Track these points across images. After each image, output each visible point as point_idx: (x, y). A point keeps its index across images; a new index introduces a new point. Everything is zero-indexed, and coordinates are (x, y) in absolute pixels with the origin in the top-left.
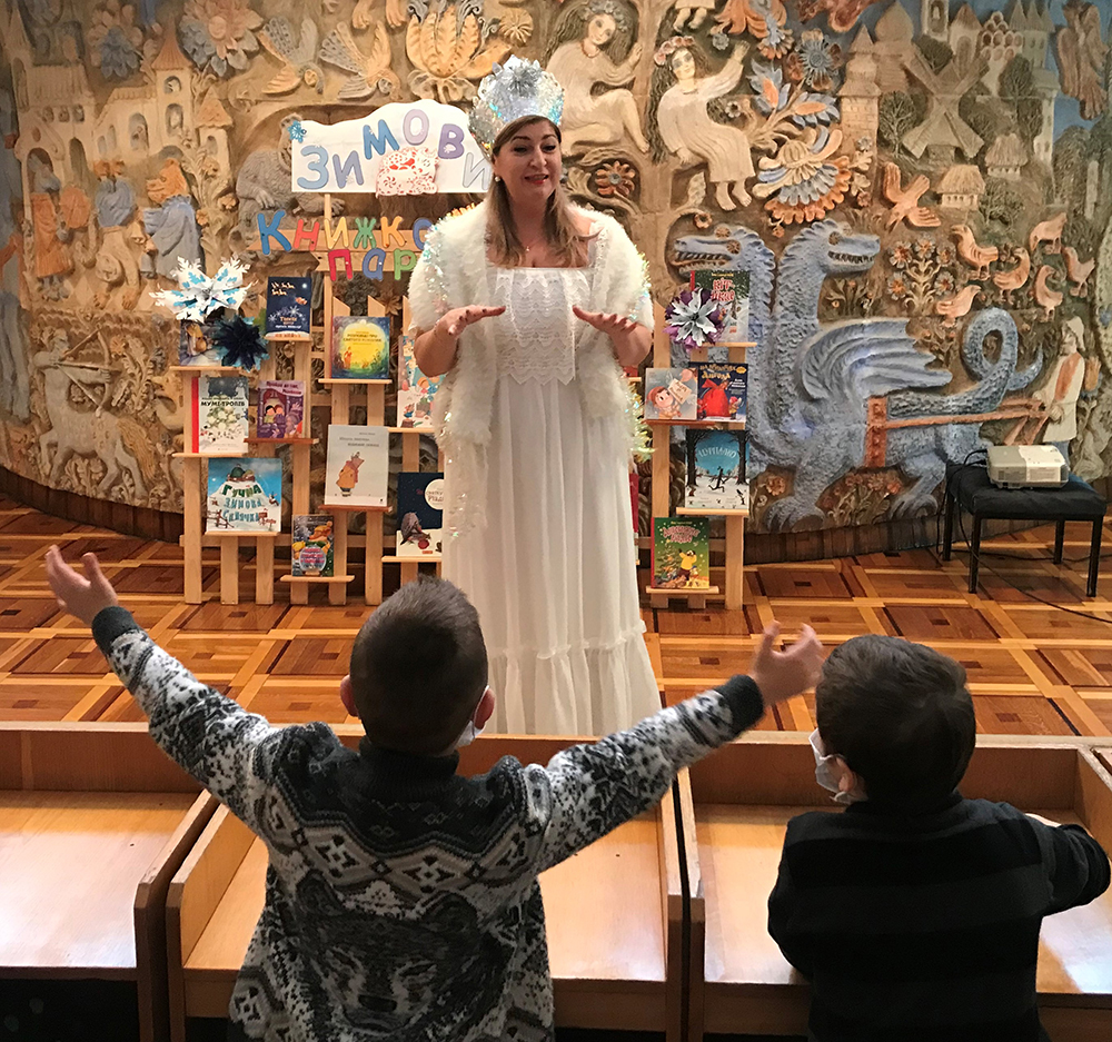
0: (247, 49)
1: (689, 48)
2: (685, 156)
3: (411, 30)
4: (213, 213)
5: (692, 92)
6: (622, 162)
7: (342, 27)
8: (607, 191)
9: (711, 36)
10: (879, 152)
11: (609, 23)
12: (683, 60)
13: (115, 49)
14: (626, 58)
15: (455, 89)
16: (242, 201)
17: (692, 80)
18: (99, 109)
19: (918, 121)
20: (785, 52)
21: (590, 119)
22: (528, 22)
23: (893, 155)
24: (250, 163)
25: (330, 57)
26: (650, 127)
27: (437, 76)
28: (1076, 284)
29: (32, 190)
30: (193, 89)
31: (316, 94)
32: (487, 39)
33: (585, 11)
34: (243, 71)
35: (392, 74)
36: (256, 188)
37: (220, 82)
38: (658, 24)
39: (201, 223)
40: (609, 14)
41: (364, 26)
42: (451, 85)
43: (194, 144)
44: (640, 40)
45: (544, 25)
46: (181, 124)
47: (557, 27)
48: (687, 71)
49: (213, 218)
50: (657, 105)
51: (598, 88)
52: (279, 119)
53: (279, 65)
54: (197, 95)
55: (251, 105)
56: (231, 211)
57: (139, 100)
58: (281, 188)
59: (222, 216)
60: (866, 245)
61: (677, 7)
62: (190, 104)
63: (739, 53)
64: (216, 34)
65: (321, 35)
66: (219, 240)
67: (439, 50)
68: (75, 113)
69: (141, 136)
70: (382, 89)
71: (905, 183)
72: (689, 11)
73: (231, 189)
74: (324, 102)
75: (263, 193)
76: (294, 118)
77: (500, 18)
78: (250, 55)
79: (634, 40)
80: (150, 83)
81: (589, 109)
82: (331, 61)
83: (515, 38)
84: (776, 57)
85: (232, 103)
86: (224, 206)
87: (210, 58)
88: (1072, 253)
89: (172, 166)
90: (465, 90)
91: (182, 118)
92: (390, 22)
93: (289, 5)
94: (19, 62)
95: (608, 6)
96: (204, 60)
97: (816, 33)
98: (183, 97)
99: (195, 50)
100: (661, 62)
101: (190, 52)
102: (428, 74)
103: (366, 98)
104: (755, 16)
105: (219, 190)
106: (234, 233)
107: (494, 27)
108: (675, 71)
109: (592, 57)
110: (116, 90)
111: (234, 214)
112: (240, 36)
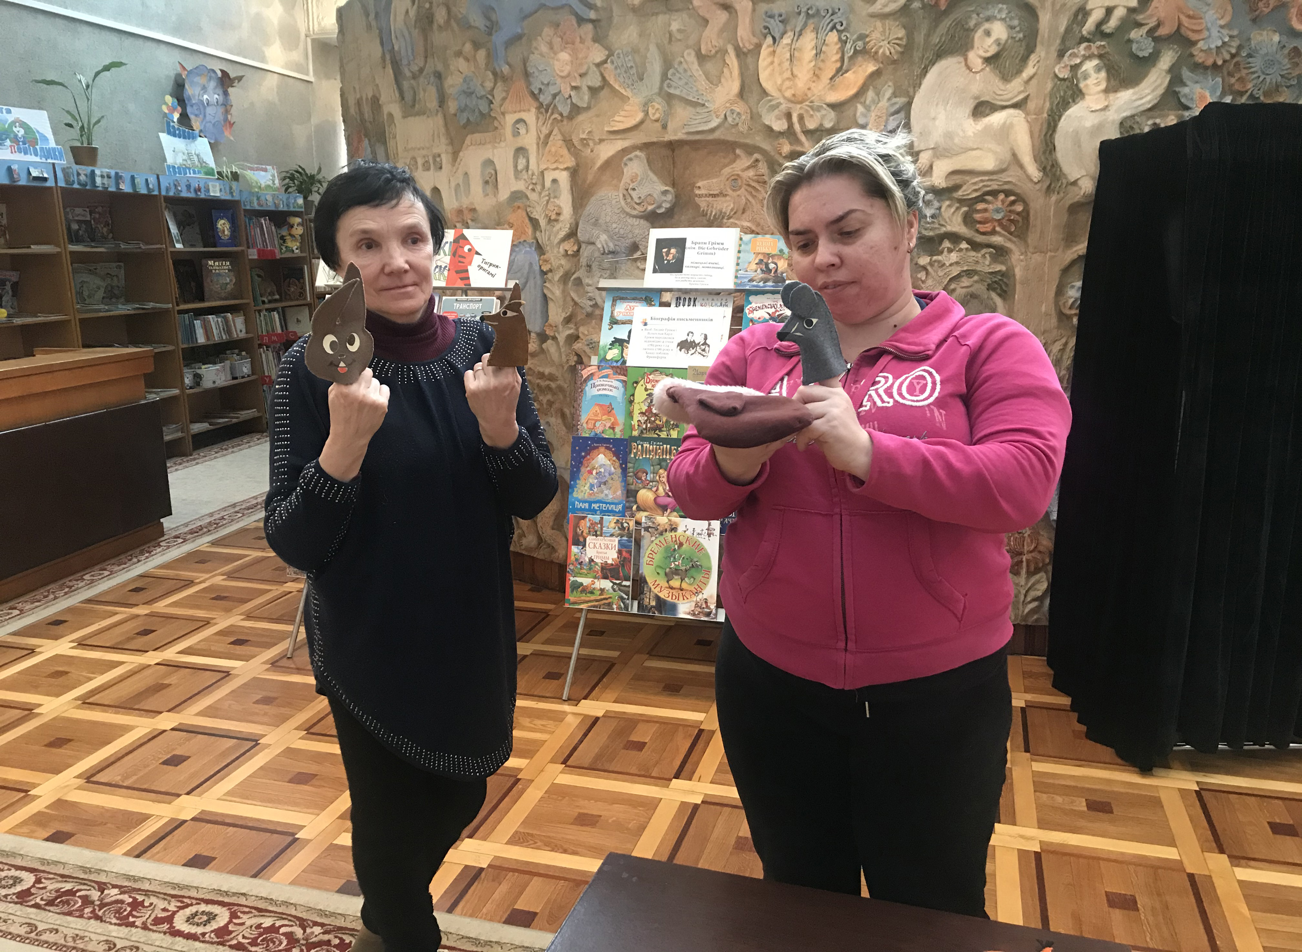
0: (590, 84)
1: (1100, 57)
3: (764, 52)
4: (556, 257)
5: (1101, 109)
6: (1008, 193)
7: (689, 54)
8: (987, 228)
9: (1130, 41)
11: (999, 31)
12: (1092, 72)
13: (469, 94)
14: (1019, 72)
15: (812, 116)
16: (583, 246)
17: (1102, 95)
18: (455, 156)
20: (1228, 57)
21: (971, 145)
22: (900, 36)
24: (591, 208)
25: (676, 88)
26: (1044, 153)
27: (792, 102)
30: (539, 131)
31: (660, 129)
32: (851, 58)
33: (970, 17)
34: (588, 108)
35: (741, 103)
36: (596, 232)
37: (565, 122)
38: (1062, 29)
39: (545, 269)
40: (1002, 19)
41: (713, 52)
42: (807, 111)
43: (538, 188)
44: (1038, 49)
45: (920, 38)
46: (527, 168)
47: (935, 39)
48: (1098, 84)
49: (555, 263)
50: (1055, 126)
51: (981, 109)
52: (622, 159)
53: (624, 99)
54: (542, 136)
55: (595, 144)
56: (573, 256)
57: (489, 146)
58: (622, 232)
59: (563, 262)
61: (1089, 7)
62: (535, 146)
63: (1166, 60)
64: (562, 71)
65: (667, 64)
66: (561, 287)
67: (795, 72)
68: (435, 161)
69: (491, 182)
70: (730, 119)
72: (1103, 11)
73: (572, 234)
74: (668, 137)
75: (604, 237)
76: (636, 156)
77: (867, 33)
78: (593, 91)
79: (1030, 49)
80: (500, 127)
81: (970, 133)
82: (677, 92)
83: (884, 53)
84: (1215, 64)
85: (576, 143)
86: (566, 251)
87: (554, 96)
89: (520, 211)
90: (823, 117)
91: (528, 162)
92: (741, 45)
93: (635, 34)
94: (390, 115)
95: (1000, 11)
96: (550, 98)
97: (1270, 33)
98: (529, 140)
99: (540, 90)
100: (1064, 74)
101: (536, 92)
102: (782, 101)
103: (712, 130)
104: (1191, 13)
105: (562, 234)
106: (575, 279)
107: (860, 43)
108: (1082, 85)
109: (976, 73)
110: (469, 138)
111: (575, 260)
112: (582, 71)
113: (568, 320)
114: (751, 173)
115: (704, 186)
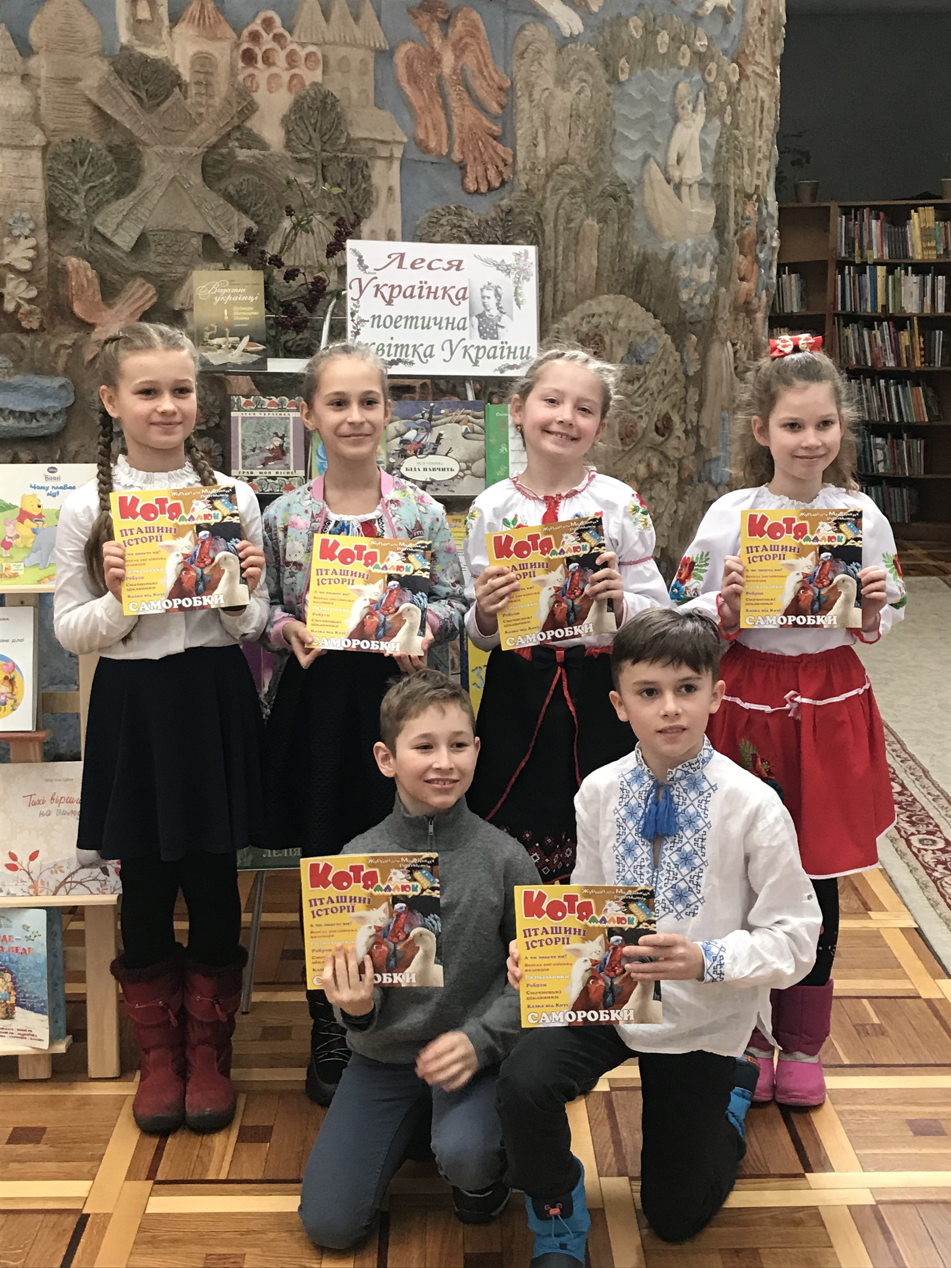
10: (51, 239)
19: (123, 190)
23: (81, 244)
60: (42, 393)
71: (111, 291)
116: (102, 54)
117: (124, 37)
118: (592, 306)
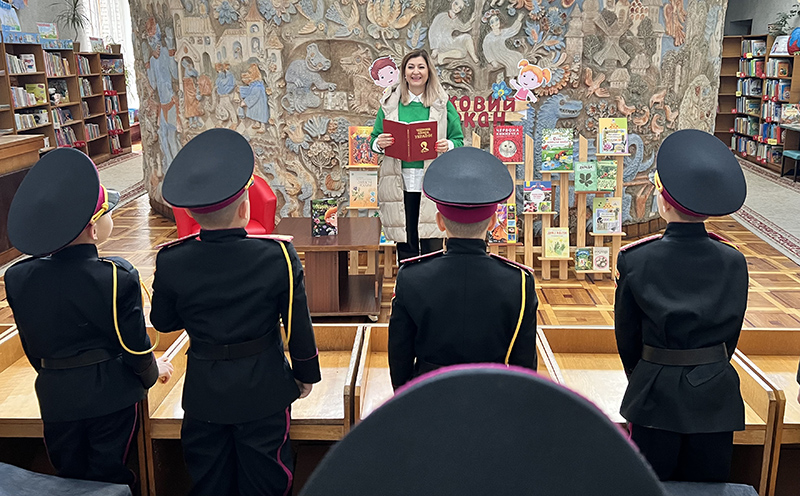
0: (291, 12)
1: (497, 15)
2: (495, 65)
3: (369, 5)
4: (274, 84)
5: (497, 36)
6: (466, 67)
7: (336, 3)
8: (459, 81)
9: (507, 9)
10: (583, 63)
12: (495, 21)
13: (226, 10)
14: (468, 19)
15: (389, 33)
17: (498, 30)
18: (218, 38)
19: (601, 48)
20: (541, 17)
25: (331, 17)
26: (479, 51)
27: (381, 27)
28: (669, 122)
29: (183, 76)
30: (265, 31)
31: (324, 34)
32: (405, 10)
34: (289, 23)
35: (360, 26)
37: (278, 28)
38: (483, 4)
39: (268, 93)
41: (347, 3)
42: (388, 31)
43: (265, 57)
45: (431, 4)
46: (259, 47)
47: (437, 5)
48: (496, 26)
49: (274, 91)
50: (482, 41)
51: (455, 33)
53: (307, 20)
54: (266, 34)
55: (293, 39)
57: (237, 35)
59: (278, 91)
60: (576, 105)
62: (263, 38)
63: (521, 16)
64: (276, 5)
65: (326, 7)
66: (277, 102)
67: (382, 14)
68: (206, 40)
69: (238, 51)
70: (355, 32)
71: (594, 76)
74: (327, 38)
78: (292, 15)
80: (243, 27)
81: (451, 43)
82: (331, 19)
83: (418, 9)
84: (537, 19)
85: (284, 38)
86: (279, 86)
87: (273, 16)
88: (668, 107)
89: (254, 67)
90: (394, 33)
91: (259, 44)
92: (359, 1)
94: (177, 15)
96: (270, 17)
97: (555, 8)
98: (260, 34)
99: (265, 12)
100: (485, 21)
101: (263, 13)
102: (377, 26)
103: (347, 37)
105: (277, 78)
107: (408, 4)
108: (491, 26)
109: (453, 19)
110: (226, 31)
112: (287, 6)
113: (281, 117)
114: (365, 55)
115: (344, 60)
116: (599, 11)
117: (605, 6)
118: (698, 78)
